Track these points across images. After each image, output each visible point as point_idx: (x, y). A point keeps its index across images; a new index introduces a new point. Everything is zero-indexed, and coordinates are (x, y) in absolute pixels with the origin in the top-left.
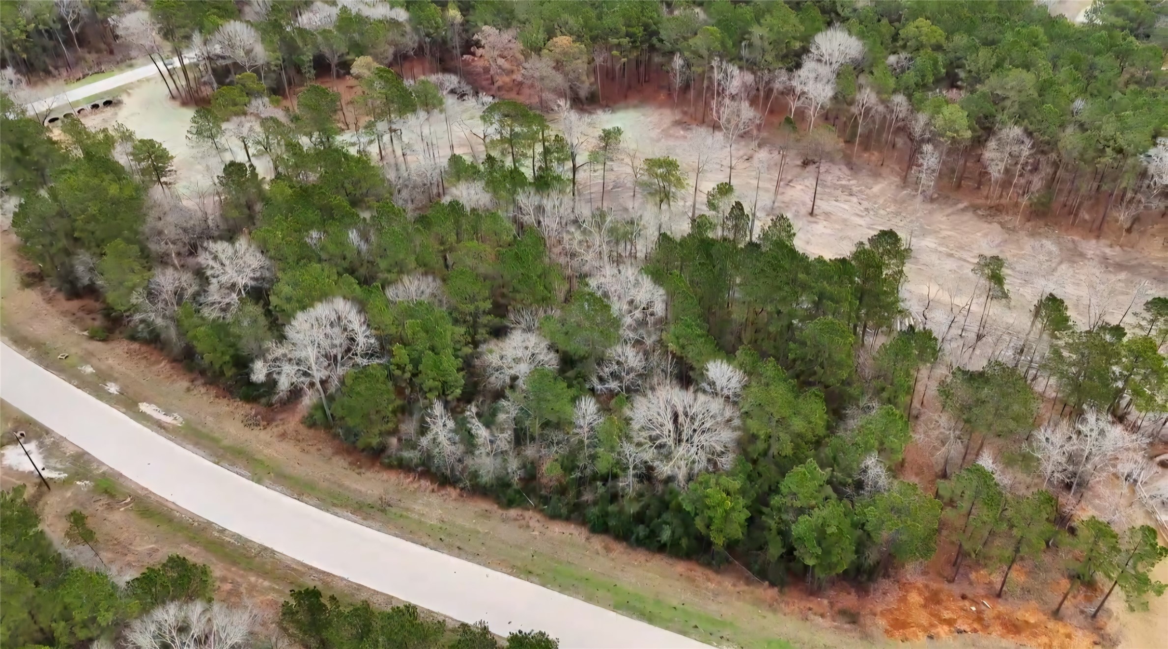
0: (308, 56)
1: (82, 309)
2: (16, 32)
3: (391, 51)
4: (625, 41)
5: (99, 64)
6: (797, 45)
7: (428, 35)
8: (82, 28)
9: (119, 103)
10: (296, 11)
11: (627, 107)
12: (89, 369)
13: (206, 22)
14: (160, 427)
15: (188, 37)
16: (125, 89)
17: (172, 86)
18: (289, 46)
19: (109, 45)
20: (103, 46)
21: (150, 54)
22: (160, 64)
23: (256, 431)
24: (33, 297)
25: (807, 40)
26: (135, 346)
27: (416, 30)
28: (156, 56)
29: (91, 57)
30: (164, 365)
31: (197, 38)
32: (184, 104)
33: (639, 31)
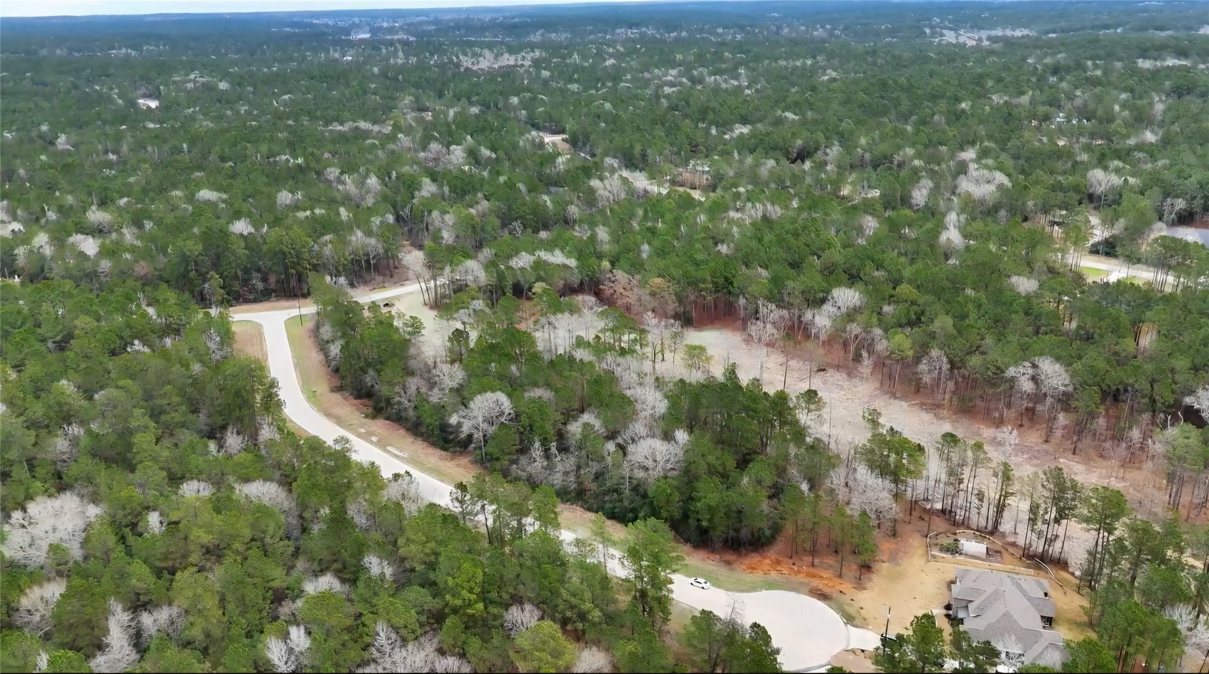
0: (510, 282)
1: (361, 404)
2: (342, 259)
3: (562, 282)
4: (711, 286)
5: (384, 282)
6: (821, 295)
7: (588, 276)
8: (379, 260)
9: (393, 305)
10: (509, 257)
11: (712, 329)
12: (362, 430)
13: (455, 260)
14: (396, 456)
15: (442, 269)
16: (398, 298)
17: (426, 297)
18: (501, 277)
19: (391, 272)
20: (388, 272)
21: (418, 277)
22: (423, 285)
23: (445, 462)
24: (337, 397)
25: (828, 292)
26: (389, 422)
27: (580, 272)
28: (421, 280)
29: (379, 278)
30: (402, 432)
31: (448, 269)
32: (432, 308)
33: (721, 281)
